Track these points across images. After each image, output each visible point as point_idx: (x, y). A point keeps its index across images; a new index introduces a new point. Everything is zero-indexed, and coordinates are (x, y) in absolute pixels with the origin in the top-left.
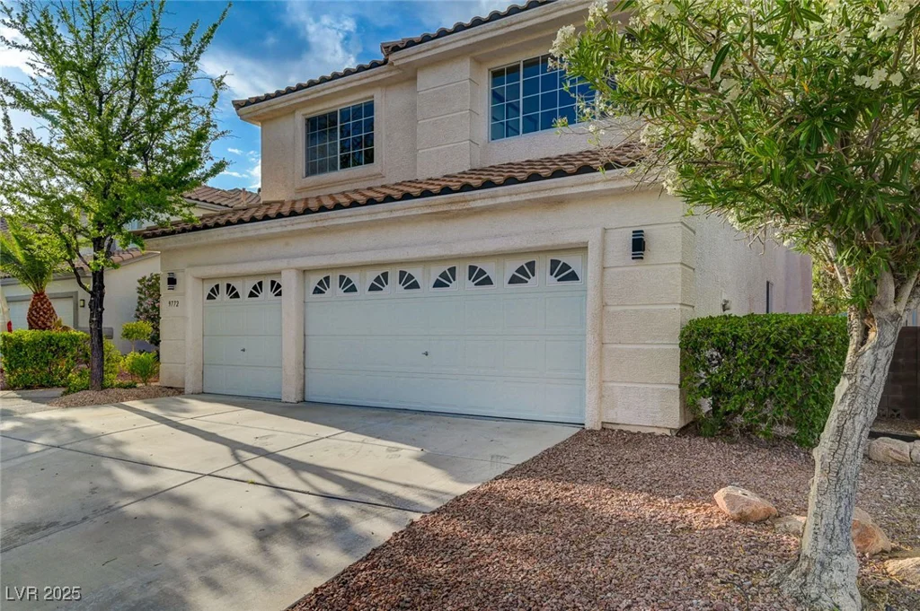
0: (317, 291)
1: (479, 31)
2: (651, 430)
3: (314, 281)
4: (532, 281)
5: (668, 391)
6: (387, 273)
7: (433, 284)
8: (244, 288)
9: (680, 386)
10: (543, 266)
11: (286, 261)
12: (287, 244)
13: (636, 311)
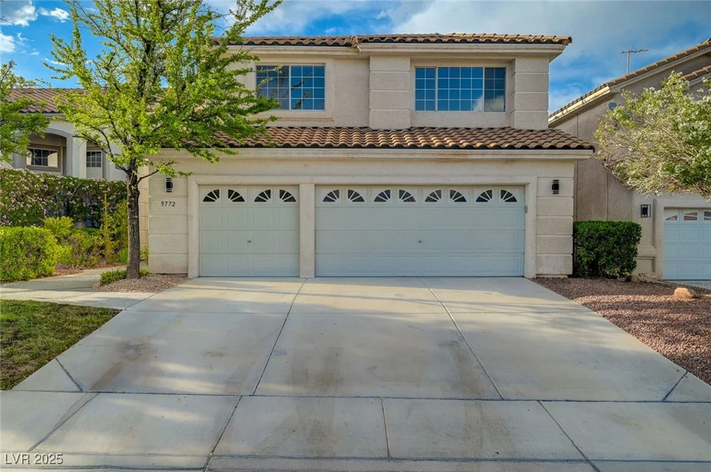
0: (326, 199)
1: (427, 47)
2: (558, 276)
3: (325, 192)
4: (490, 201)
5: (567, 257)
6: (389, 191)
7: (425, 199)
8: (249, 195)
9: (573, 254)
10: (496, 193)
11: (309, 177)
12: (306, 165)
13: (552, 219)
